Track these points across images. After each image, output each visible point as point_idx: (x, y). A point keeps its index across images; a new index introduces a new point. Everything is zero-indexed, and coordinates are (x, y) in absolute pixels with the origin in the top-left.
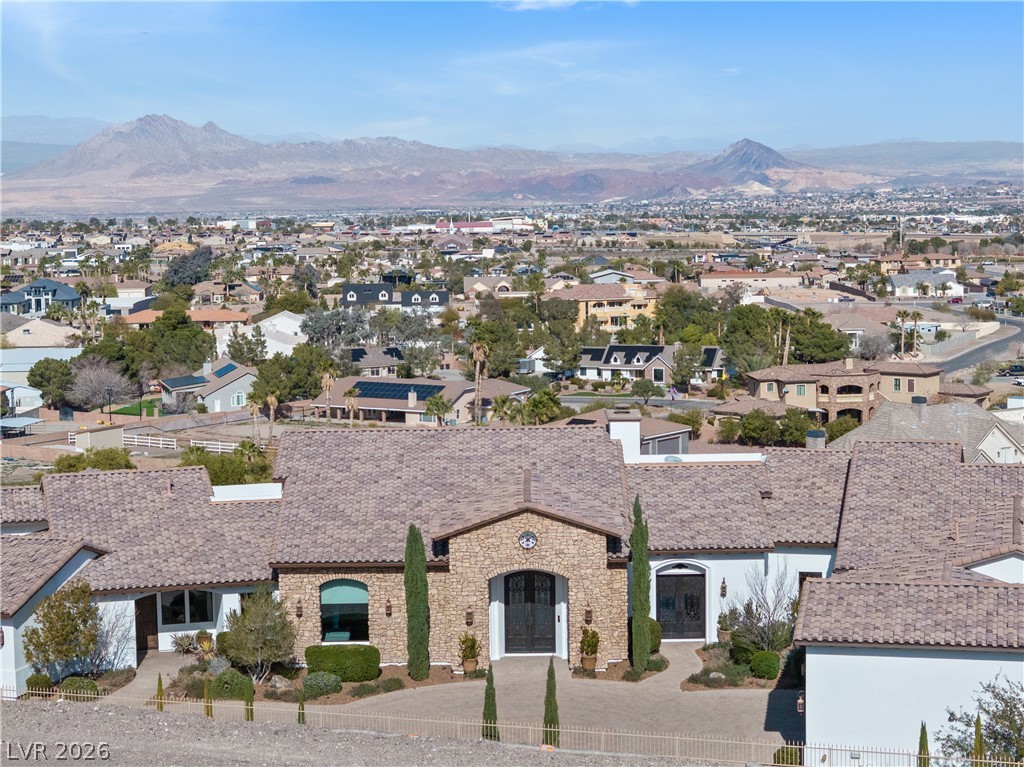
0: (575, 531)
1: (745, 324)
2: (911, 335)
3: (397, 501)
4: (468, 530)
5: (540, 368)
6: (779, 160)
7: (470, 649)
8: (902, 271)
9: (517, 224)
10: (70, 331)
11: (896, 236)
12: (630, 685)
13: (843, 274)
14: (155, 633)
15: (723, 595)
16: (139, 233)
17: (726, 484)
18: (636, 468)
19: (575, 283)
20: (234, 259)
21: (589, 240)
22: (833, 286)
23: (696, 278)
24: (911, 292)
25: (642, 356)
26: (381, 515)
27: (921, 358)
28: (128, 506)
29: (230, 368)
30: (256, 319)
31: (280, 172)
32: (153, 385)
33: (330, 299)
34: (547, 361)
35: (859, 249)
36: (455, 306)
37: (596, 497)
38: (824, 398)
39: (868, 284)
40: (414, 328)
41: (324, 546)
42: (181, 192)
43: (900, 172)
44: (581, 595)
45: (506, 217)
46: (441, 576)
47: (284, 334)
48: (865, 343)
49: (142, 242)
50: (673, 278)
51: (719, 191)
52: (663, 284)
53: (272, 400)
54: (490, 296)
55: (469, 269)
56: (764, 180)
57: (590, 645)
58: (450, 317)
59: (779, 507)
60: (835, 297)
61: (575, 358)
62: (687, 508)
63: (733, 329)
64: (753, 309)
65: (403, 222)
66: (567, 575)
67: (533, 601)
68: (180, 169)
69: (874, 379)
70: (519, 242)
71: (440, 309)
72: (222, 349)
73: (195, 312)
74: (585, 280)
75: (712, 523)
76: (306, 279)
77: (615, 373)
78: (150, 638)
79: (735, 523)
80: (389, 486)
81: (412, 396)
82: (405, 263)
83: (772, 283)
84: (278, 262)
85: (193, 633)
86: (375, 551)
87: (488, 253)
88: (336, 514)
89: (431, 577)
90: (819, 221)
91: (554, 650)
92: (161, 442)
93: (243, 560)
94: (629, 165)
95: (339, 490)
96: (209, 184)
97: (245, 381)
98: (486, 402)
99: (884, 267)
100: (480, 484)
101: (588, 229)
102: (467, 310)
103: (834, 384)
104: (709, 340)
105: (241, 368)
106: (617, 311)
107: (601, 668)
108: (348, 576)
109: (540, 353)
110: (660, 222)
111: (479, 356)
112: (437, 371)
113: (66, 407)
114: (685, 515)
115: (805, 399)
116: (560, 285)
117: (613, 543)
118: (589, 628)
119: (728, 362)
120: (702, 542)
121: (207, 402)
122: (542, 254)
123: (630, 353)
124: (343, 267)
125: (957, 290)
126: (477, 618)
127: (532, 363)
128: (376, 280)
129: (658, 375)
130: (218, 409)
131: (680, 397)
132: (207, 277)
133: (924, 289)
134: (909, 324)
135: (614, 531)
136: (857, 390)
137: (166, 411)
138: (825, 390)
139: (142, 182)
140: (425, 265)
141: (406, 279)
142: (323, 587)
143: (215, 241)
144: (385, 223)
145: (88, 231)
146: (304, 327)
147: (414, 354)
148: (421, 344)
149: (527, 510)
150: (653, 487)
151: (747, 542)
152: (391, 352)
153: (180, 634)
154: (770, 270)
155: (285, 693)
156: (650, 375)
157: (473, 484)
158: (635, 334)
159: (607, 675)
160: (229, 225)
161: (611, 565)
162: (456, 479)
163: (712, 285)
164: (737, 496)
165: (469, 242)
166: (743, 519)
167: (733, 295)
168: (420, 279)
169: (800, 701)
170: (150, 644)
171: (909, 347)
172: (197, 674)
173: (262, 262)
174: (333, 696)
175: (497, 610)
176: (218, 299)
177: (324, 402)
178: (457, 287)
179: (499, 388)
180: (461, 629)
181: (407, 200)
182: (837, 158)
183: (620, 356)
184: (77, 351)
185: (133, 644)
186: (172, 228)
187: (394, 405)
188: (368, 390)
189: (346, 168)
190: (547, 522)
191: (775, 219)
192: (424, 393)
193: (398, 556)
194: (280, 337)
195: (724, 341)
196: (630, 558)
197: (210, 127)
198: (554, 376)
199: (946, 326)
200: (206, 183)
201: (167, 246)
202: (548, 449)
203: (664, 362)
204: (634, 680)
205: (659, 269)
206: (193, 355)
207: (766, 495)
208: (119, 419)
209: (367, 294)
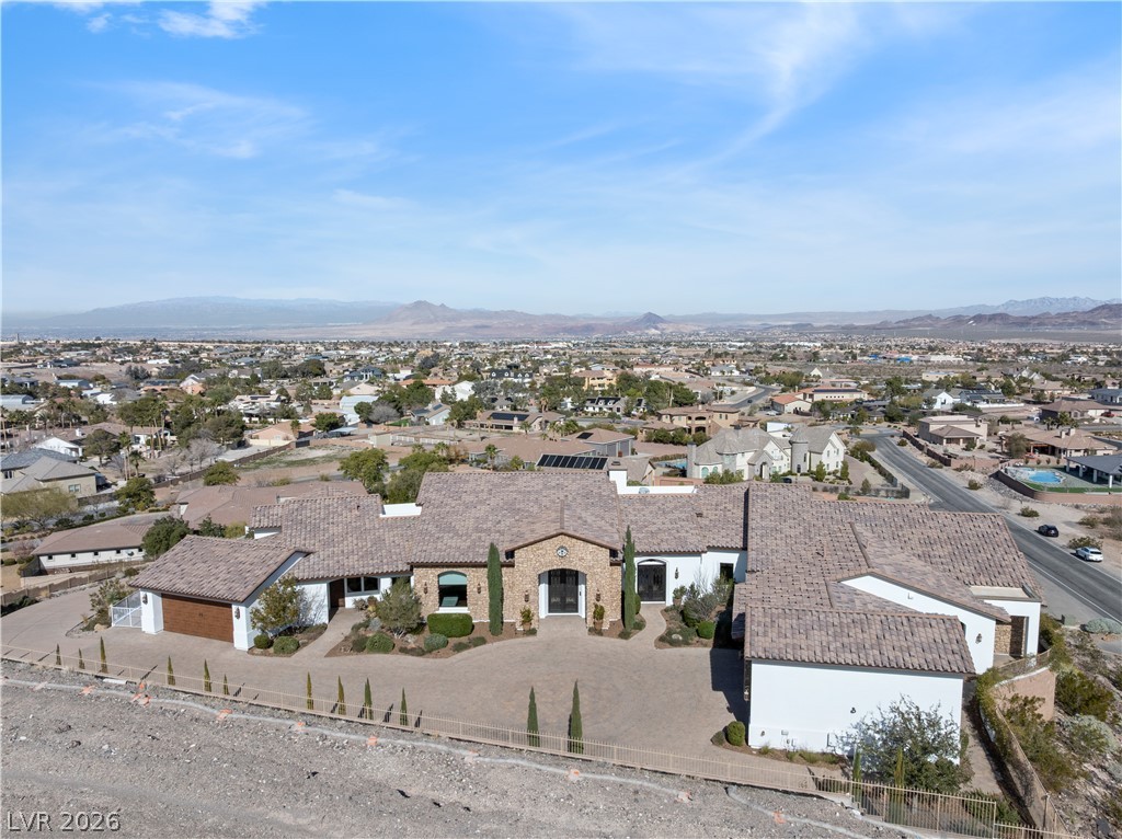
0: (591, 546)
1: (655, 389)
2: (721, 392)
3: (486, 520)
4: (526, 546)
5: (570, 406)
6: (661, 320)
7: (527, 616)
8: (713, 365)
9: (561, 345)
10: (377, 388)
11: (710, 350)
12: (624, 641)
13: (690, 366)
14: (343, 597)
15: (677, 576)
16: (413, 347)
17: (676, 508)
18: (624, 497)
19: (583, 369)
20: (448, 358)
21: (589, 351)
22: (687, 371)
23: (632, 367)
24: (718, 374)
25: (612, 402)
26: (477, 530)
27: (725, 402)
28: (331, 520)
29: (440, 406)
30: (455, 383)
31: (469, 323)
32: (408, 412)
33: (484, 375)
34: (572, 403)
35: (695, 356)
36: (535, 378)
37: (603, 518)
38: (689, 422)
39: (700, 370)
40: (518, 388)
41: (441, 550)
42: (430, 331)
43: (709, 325)
44: (594, 584)
45: (557, 342)
46: (511, 569)
47: (464, 391)
48: (703, 397)
49: (413, 350)
50: (622, 368)
51: (639, 332)
52: (620, 371)
53: (455, 421)
54: (550, 375)
55: (541, 363)
56: (656, 328)
57: (599, 614)
58: (533, 384)
59: (707, 523)
60: (688, 376)
61: (584, 402)
62: (654, 524)
63: (649, 390)
64: (656, 382)
65: (516, 344)
66: (586, 572)
67: (565, 582)
68: (431, 322)
69: (710, 414)
70: (561, 352)
71: (529, 380)
72: (438, 396)
73: (428, 381)
74: (588, 369)
75: (670, 534)
76: (477, 367)
77: (600, 409)
78: (340, 600)
79: (683, 534)
80: (482, 510)
81: (516, 419)
82: (517, 360)
83: (662, 370)
84: (466, 359)
85: (365, 597)
86: (471, 554)
87: (549, 357)
88: (451, 529)
89: (504, 570)
90: (678, 344)
91: (577, 611)
92: (408, 439)
93: (394, 557)
94: (604, 322)
95: (454, 512)
96: (442, 328)
97: (445, 413)
98: (547, 422)
99: (706, 363)
100: (535, 509)
101: (588, 347)
102: (540, 380)
103: (694, 416)
104: (639, 395)
105: (445, 406)
106: (601, 382)
107: (606, 627)
108: (455, 570)
109: (570, 400)
110: (616, 344)
111: (544, 403)
112: (527, 407)
113: (369, 422)
114: (653, 528)
115: (681, 422)
116: (578, 370)
117: (613, 553)
118: (598, 603)
119: (647, 404)
120: (664, 547)
121: (430, 421)
122: (571, 357)
123: (607, 400)
124: (491, 362)
125: (736, 373)
126: (531, 597)
127: (566, 404)
128: (505, 367)
129: (618, 410)
130: (434, 423)
131: (627, 419)
132: (436, 365)
133: (723, 373)
134: (721, 388)
135: (614, 547)
136: (704, 418)
137: (412, 424)
138: (690, 418)
139: (416, 327)
140: (524, 361)
141: (517, 367)
142: (439, 576)
143: (442, 350)
144: (509, 344)
145: (392, 346)
146: (473, 388)
147: (517, 400)
148: (521, 395)
149: (562, 534)
150: (634, 510)
151: (691, 548)
152: (508, 399)
153: (358, 598)
154: (661, 365)
155: (413, 650)
156: (615, 410)
157: (531, 509)
158: (608, 392)
159: (609, 633)
160: (448, 344)
161: (612, 565)
162: (522, 506)
163: (638, 371)
164: (683, 516)
165: (542, 352)
166: (687, 532)
167: (647, 376)
168: (522, 367)
169: (746, 693)
170: (340, 603)
171: (721, 398)
172: (362, 631)
173: (459, 359)
174: (442, 651)
175: (544, 589)
176: (441, 374)
177: (478, 421)
178: (536, 370)
179: (552, 416)
180: (521, 604)
181: (518, 335)
182: (685, 320)
183: (602, 402)
184: (376, 398)
185: (326, 610)
186: (425, 345)
187: (508, 423)
188: (496, 416)
189: (495, 322)
190: (574, 540)
191: (661, 343)
192: (522, 418)
193: (484, 559)
194: (463, 392)
195: (645, 395)
196: (624, 561)
197: (442, 305)
198: (575, 410)
199: (734, 389)
200: (441, 327)
201: (423, 352)
202: (574, 487)
203: (621, 404)
204: (626, 639)
205: (617, 364)
206: (425, 400)
207: (700, 515)
208: (392, 428)
209: (500, 374)
